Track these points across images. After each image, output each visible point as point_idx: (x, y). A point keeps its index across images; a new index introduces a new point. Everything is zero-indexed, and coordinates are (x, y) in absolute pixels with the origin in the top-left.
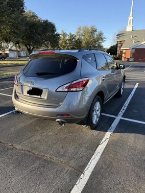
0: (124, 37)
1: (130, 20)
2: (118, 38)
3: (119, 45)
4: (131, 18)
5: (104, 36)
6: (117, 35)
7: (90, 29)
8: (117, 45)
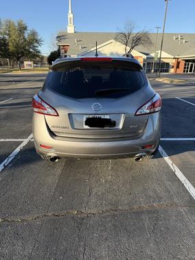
0: (67, 40)
1: (70, 19)
2: (59, 41)
3: (62, 51)
4: (70, 16)
5: (39, 38)
6: (57, 37)
7: (16, 25)
8: (59, 50)
